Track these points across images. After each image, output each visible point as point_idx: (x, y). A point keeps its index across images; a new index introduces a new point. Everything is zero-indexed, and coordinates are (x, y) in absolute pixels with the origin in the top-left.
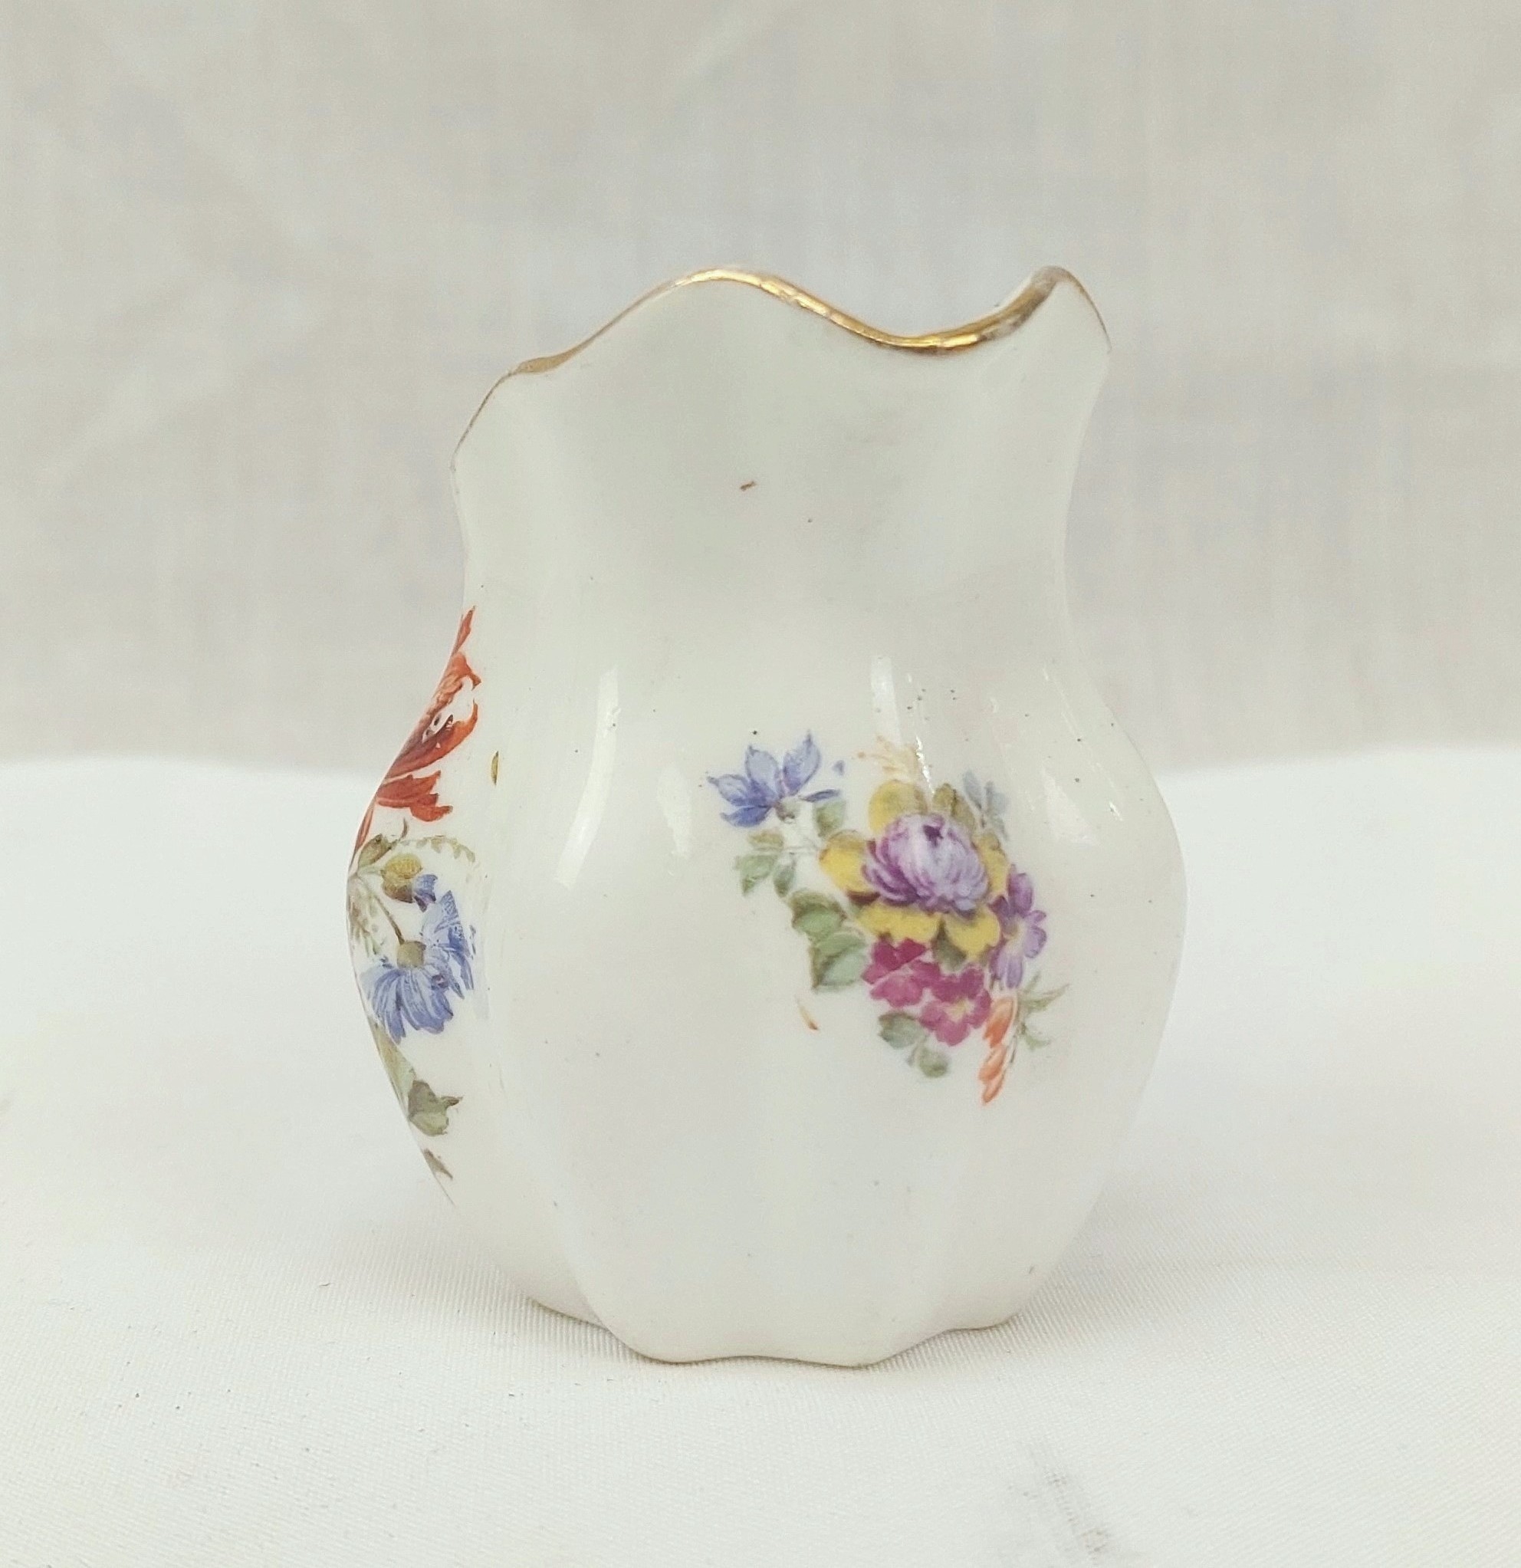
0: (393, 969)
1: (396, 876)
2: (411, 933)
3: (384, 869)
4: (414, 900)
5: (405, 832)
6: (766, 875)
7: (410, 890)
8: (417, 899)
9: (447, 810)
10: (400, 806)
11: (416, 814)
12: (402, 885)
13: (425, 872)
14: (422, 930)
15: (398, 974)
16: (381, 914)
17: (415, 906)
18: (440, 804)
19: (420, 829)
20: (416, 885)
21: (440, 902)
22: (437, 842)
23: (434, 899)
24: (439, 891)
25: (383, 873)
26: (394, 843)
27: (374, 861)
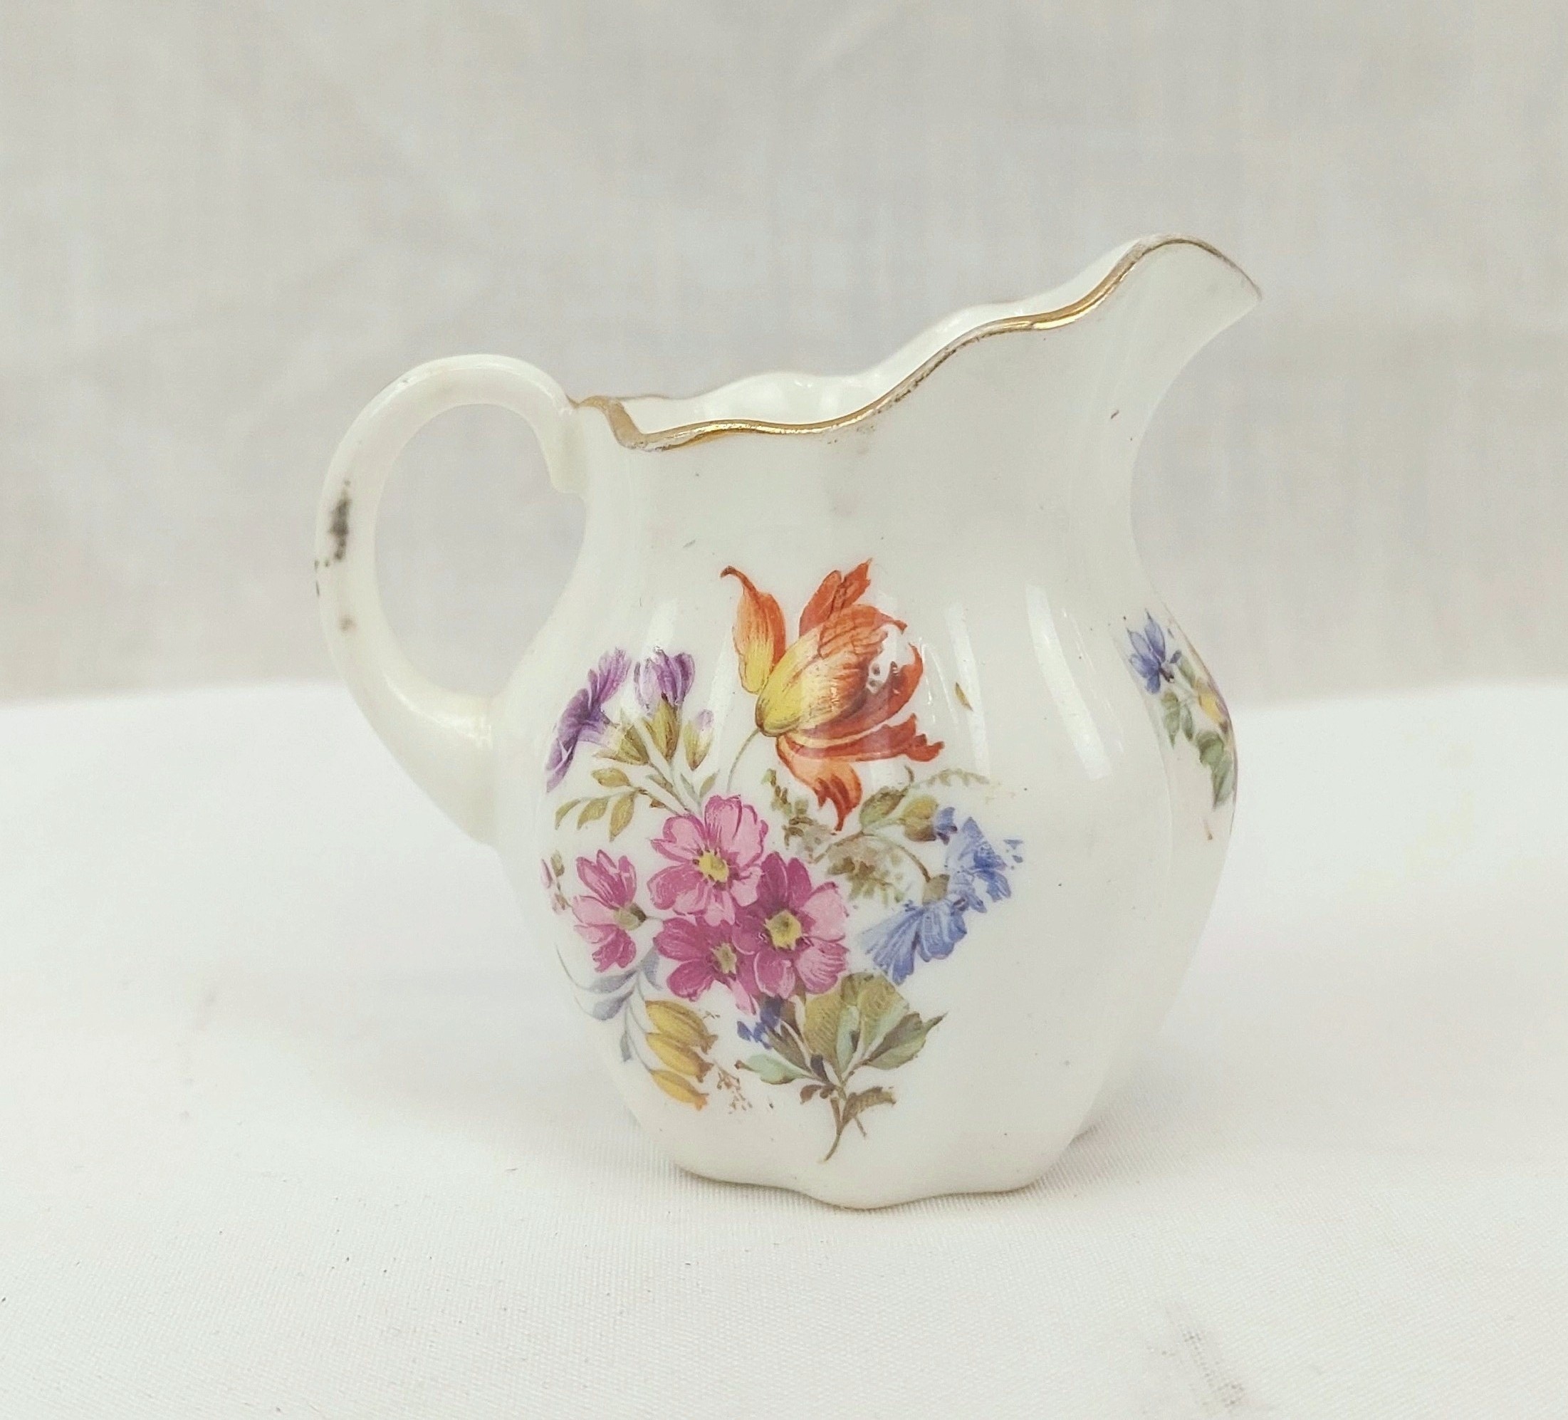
0: (917, 910)
1: (916, 820)
2: (935, 870)
3: (901, 817)
4: (938, 836)
5: (912, 778)
6: (1178, 728)
7: (932, 829)
8: (940, 834)
9: (939, 746)
10: (894, 755)
11: (913, 757)
12: (924, 826)
13: (941, 808)
14: (946, 862)
15: (921, 913)
16: (907, 861)
17: (939, 841)
18: (930, 743)
19: (923, 770)
20: (936, 822)
21: (963, 830)
22: (944, 777)
23: (955, 829)
24: (958, 820)
25: (902, 821)
26: (906, 790)
27: (887, 813)
